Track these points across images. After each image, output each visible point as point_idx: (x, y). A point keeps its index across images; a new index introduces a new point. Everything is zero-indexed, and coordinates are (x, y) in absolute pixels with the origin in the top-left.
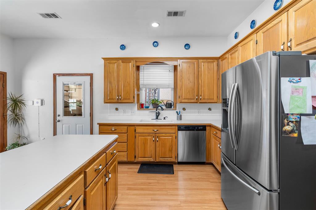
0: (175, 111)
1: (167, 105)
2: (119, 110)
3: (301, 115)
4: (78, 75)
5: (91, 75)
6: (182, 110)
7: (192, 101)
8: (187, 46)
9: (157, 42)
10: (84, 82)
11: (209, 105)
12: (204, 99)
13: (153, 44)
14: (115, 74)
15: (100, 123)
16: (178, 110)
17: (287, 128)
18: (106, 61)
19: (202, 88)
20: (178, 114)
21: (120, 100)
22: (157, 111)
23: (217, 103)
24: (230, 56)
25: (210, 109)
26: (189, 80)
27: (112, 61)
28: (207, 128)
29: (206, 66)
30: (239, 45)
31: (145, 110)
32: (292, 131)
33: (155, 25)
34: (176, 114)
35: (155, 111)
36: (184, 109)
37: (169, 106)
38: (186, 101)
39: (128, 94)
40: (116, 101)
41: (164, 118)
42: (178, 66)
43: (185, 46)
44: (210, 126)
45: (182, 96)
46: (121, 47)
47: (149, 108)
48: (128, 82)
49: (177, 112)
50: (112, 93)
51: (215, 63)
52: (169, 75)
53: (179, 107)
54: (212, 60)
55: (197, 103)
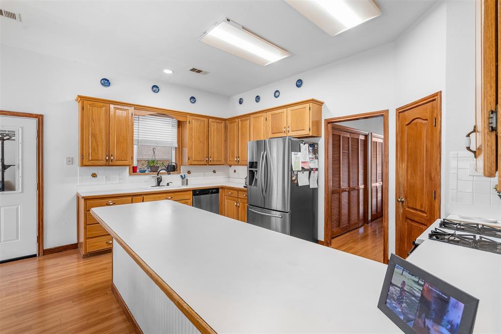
0: (179, 176)
1: (169, 168)
2: (98, 176)
3: (298, 171)
4: (5, 114)
5: (40, 119)
6: (186, 174)
7: (203, 163)
8: (193, 100)
9: (157, 87)
10: (22, 128)
11: (214, 168)
12: (213, 161)
13: (152, 89)
14: (103, 124)
15: (85, 197)
16: (182, 174)
17: (294, 178)
18: (85, 101)
19: (211, 149)
20: (183, 179)
21: (112, 161)
22: (158, 175)
23: (223, 165)
24: (240, 122)
25: (214, 172)
26: (199, 139)
27: (97, 104)
28: (220, 190)
29: (216, 127)
30: (252, 116)
31: (139, 175)
32: (295, 180)
33: (168, 72)
34: (180, 179)
35: (156, 175)
36: (189, 172)
37: (172, 169)
38: (196, 163)
39: (123, 153)
40: (104, 162)
41: (168, 184)
42: (188, 122)
43: (191, 99)
44: (223, 188)
45: (192, 157)
46: (103, 82)
47: (146, 172)
48: (123, 137)
49: (181, 176)
50: (96, 151)
51: (223, 125)
52: (172, 131)
53: (183, 170)
54: (220, 121)
55: (206, 165)
